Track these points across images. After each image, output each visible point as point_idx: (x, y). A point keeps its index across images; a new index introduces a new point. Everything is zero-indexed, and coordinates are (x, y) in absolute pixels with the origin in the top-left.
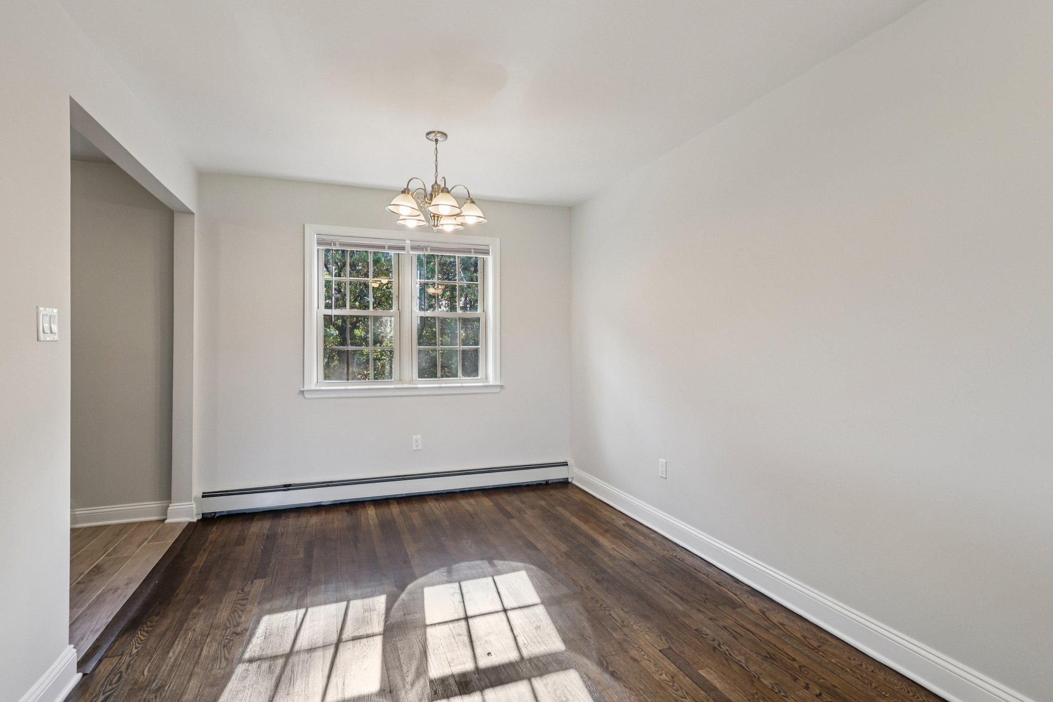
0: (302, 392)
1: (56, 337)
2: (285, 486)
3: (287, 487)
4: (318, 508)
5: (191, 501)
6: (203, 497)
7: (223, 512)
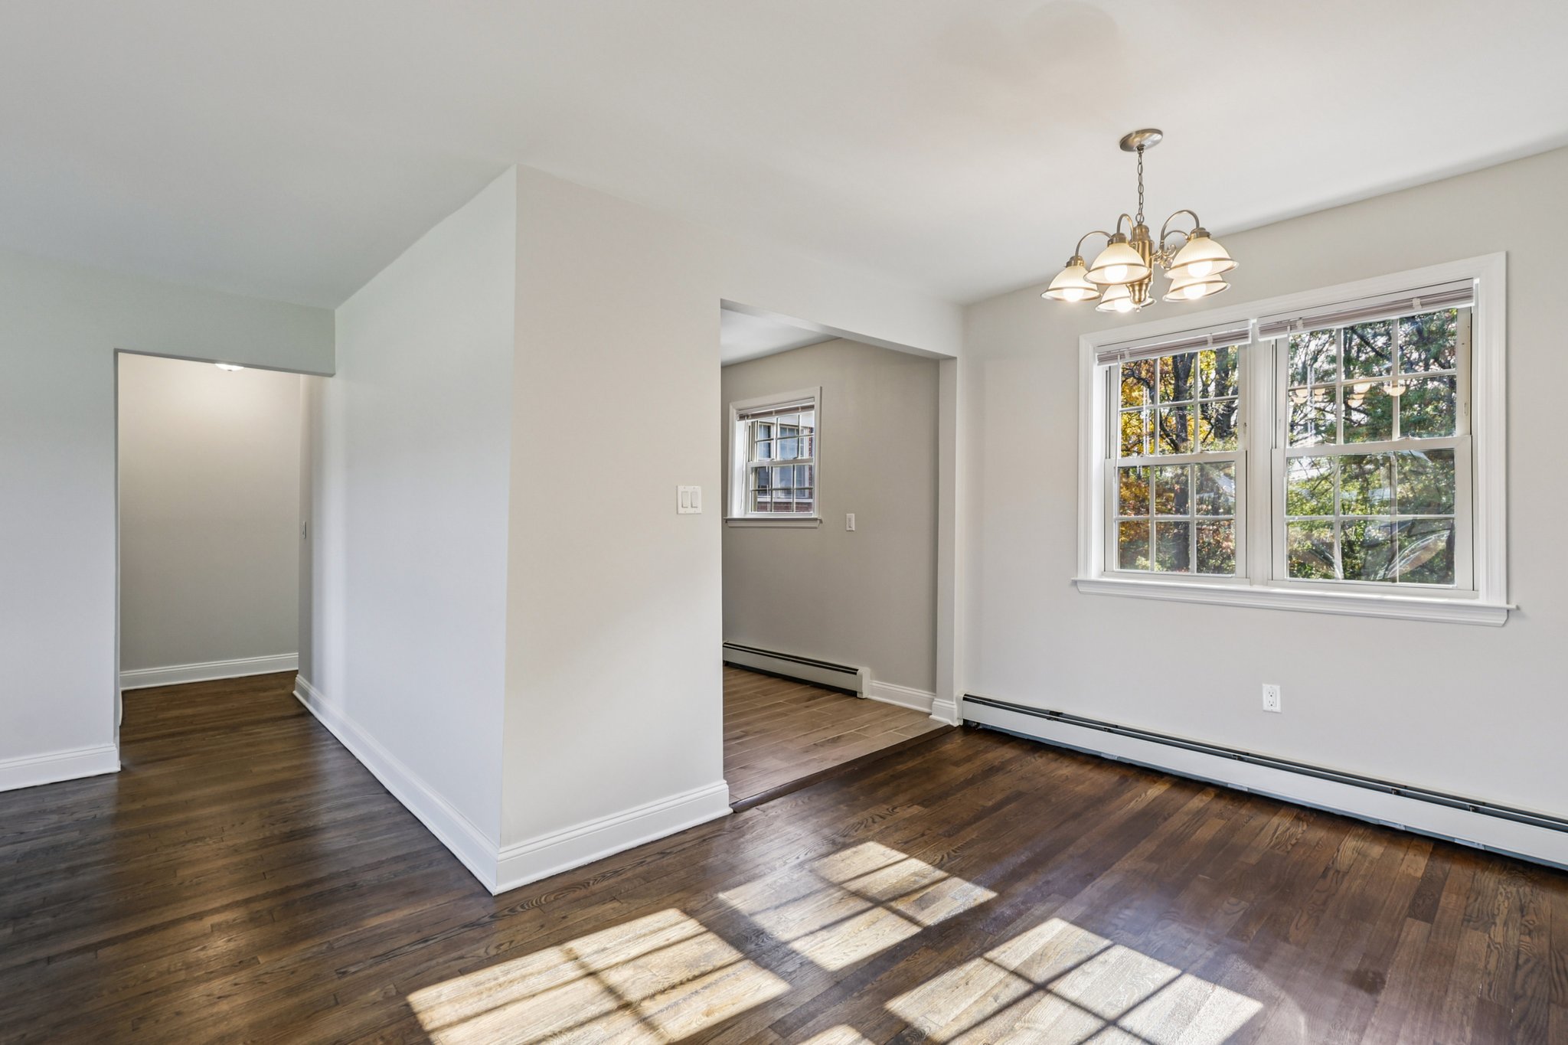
0: (1075, 583)
1: (699, 510)
2: (1052, 713)
3: (1055, 716)
4: (1096, 760)
5: (952, 701)
6: (964, 699)
7: (987, 725)
